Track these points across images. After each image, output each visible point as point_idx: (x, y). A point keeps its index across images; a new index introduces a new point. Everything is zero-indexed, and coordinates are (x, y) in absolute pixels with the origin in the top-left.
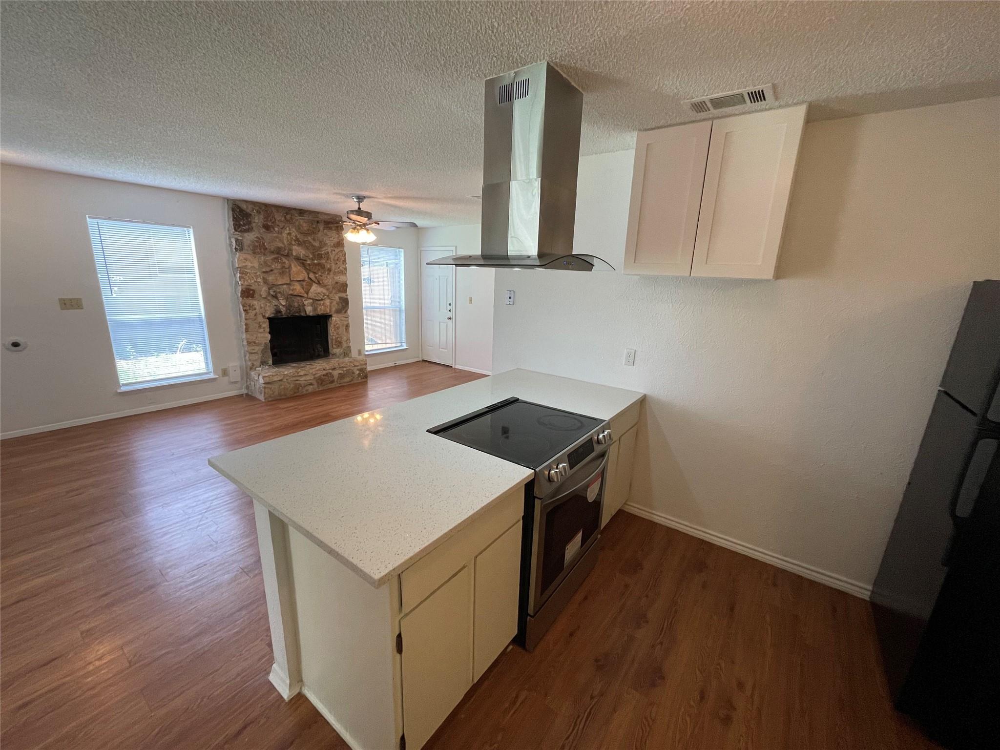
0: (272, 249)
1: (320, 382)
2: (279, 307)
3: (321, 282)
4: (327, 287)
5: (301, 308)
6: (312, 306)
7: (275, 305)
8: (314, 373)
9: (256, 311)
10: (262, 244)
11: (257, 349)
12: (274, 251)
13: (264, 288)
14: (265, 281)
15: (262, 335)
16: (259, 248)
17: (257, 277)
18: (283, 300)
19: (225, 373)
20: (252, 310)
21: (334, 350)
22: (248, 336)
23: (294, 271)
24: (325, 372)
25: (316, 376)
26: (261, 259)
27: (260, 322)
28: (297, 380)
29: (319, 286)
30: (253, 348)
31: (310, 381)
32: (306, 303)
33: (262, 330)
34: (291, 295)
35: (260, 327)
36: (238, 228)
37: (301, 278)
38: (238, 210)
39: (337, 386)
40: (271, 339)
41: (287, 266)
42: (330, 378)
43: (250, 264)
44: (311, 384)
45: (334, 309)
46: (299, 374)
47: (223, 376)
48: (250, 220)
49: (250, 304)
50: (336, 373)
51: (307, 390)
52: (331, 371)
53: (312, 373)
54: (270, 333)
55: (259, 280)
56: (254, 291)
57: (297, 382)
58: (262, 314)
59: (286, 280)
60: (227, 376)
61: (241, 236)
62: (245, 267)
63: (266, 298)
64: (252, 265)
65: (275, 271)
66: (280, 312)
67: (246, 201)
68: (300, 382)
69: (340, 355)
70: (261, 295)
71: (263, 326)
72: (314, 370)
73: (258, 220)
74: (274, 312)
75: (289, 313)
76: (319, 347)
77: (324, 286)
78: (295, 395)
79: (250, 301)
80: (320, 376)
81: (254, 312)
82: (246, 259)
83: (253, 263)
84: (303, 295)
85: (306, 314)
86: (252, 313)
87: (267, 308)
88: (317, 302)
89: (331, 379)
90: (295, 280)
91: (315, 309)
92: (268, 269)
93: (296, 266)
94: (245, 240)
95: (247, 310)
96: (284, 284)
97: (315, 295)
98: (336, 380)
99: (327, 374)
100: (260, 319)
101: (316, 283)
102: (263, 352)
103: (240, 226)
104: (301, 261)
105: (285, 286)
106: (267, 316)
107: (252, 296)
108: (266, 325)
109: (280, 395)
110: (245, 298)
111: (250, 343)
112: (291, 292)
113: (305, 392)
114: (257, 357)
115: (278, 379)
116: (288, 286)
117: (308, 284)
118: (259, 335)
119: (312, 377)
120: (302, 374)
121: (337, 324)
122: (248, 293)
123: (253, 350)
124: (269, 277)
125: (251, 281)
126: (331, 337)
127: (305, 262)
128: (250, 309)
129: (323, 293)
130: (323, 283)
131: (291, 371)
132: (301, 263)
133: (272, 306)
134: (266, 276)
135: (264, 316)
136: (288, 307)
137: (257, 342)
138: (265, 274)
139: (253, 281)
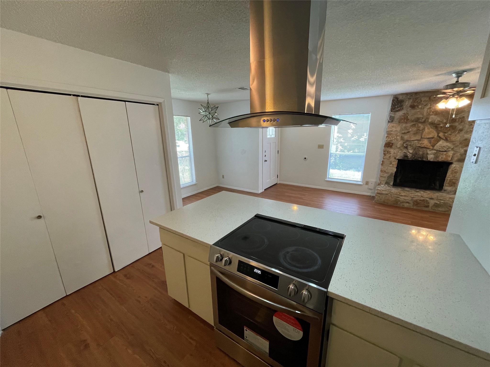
0: (413, 119)
1: (416, 203)
2: (407, 153)
3: (449, 139)
4: (454, 143)
5: (425, 155)
6: (434, 154)
7: (405, 152)
8: (412, 196)
9: (391, 155)
10: (406, 117)
11: (386, 175)
12: (414, 120)
13: (400, 142)
14: (402, 138)
15: (391, 168)
16: (405, 119)
17: (397, 136)
18: (411, 149)
19: (367, 183)
20: (389, 154)
21: (446, 187)
22: (382, 167)
23: (426, 132)
24: (422, 199)
25: (414, 199)
26: (403, 126)
27: (391, 161)
28: (398, 197)
29: (445, 142)
30: (383, 174)
31: (408, 201)
32: (429, 152)
33: (391, 165)
34: (419, 147)
35: (391, 163)
36: (393, 110)
37: (431, 136)
38: (396, 100)
39: (430, 210)
40: (396, 171)
41: (421, 129)
42: (425, 204)
43: (394, 129)
44: (408, 203)
45: (456, 159)
46: (401, 194)
47: (366, 185)
48: (402, 104)
49: (388, 151)
50: (432, 202)
51: (403, 205)
52: (428, 199)
53: (411, 196)
54: (396, 168)
55: (398, 138)
56: (393, 144)
57: (398, 198)
58: (394, 156)
59: (418, 137)
60: (368, 185)
61: (394, 114)
62: (392, 131)
63: (399, 148)
64: (396, 129)
65: (411, 132)
66: (407, 156)
67: (402, 94)
68: (400, 199)
69: (451, 192)
70: (397, 146)
71: (393, 163)
72: (413, 195)
73: (407, 103)
74: (403, 156)
75: (414, 158)
76: (438, 184)
77: (451, 142)
78: (394, 205)
79: (389, 149)
80: (417, 200)
81: (389, 155)
82: (393, 127)
83: (397, 128)
84: (430, 147)
85: (427, 159)
86: (388, 156)
87: (399, 154)
88: (440, 153)
89: (427, 205)
90: (425, 137)
91: (437, 157)
92: (406, 131)
93: (429, 129)
94: (396, 116)
95: (386, 154)
96: (415, 140)
97: (440, 147)
98: (430, 206)
99: (424, 200)
100: (392, 159)
101: (444, 140)
102: (389, 177)
103: (394, 109)
104: (435, 125)
105: (416, 141)
106: (397, 158)
107: (391, 147)
108: (395, 163)
109: (384, 202)
110: (386, 148)
111: (382, 171)
112: (419, 145)
113: (401, 206)
114: (384, 179)
115: (386, 193)
116: (418, 141)
117: (436, 140)
118: (389, 168)
119: (410, 199)
120: (403, 195)
121: (456, 169)
122: (388, 145)
123: (383, 175)
124: (405, 136)
125: (392, 138)
126: (447, 178)
127: (438, 126)
128: (387, 154)
129: (448, 147)
130: (450, 139)
131: (396, 191)
132: (434, 126)
133: (402, 152)
134: (403, 135)
135: (395, 158)
136: (413, 154)
137: (386, 171)
138: (402, 134)
139: (394, 139)
